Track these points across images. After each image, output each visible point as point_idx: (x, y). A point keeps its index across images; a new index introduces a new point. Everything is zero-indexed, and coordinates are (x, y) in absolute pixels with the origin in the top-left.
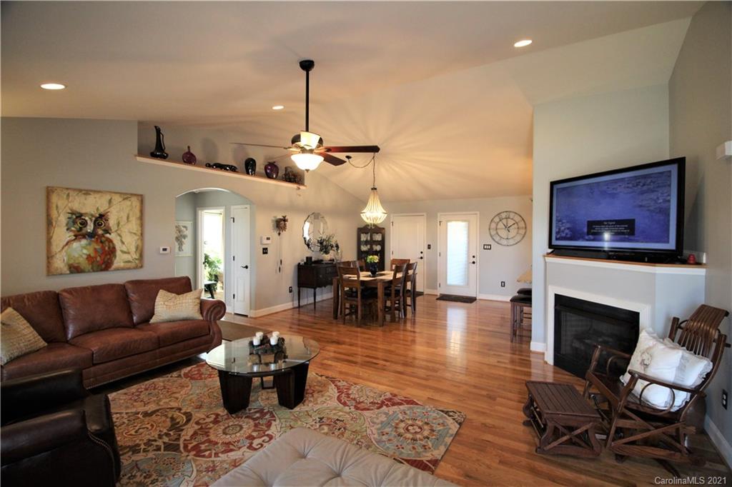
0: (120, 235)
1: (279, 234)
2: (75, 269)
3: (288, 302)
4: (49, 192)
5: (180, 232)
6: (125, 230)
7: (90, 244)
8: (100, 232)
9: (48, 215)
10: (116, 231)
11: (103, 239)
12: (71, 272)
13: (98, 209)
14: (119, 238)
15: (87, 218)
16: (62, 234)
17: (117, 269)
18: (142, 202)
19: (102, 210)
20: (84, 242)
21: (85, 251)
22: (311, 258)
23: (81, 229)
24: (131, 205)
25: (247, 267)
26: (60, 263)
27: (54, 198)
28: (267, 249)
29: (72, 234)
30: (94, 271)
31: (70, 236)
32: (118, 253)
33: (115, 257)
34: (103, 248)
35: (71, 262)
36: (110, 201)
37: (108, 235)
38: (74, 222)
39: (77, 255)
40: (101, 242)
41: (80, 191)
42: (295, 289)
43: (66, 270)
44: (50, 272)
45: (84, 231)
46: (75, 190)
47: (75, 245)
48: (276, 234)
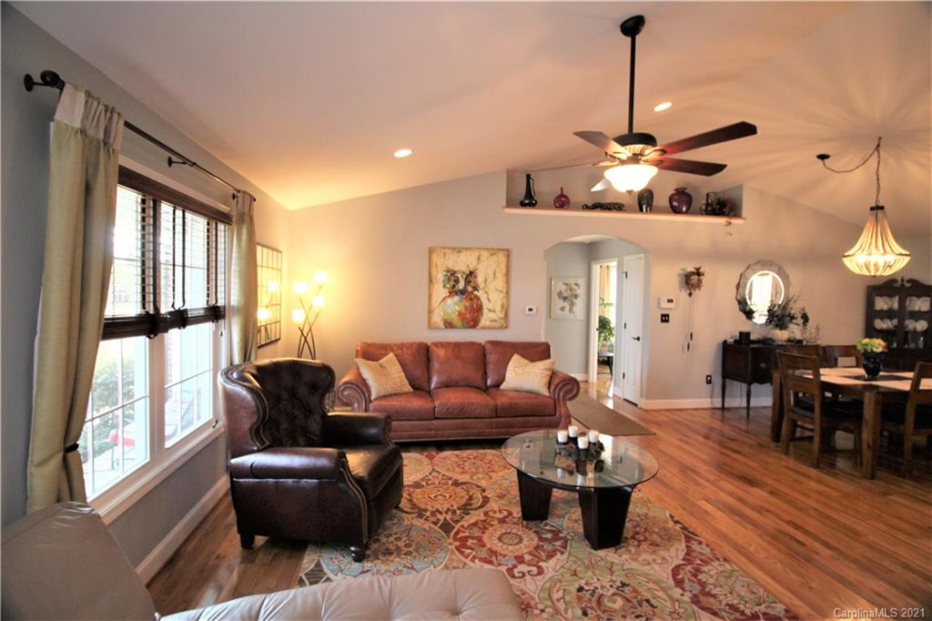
0: (486, 293)
1: (690, 295)
2: (449, 325)
3: (705, 397)
4: (431, 251)
5: (571, 290)
6: (491, 288)
7: (461, 301)
8: (470, 289)
9: (430, 274)
10: (483, 288)
11: (472, 296)
12: (446, 327)
13: (468, 266)
14: (485, 295)
15: (459, 276)
16: (440, 291)
17: (484, 328)
18: (508, 257)
19: (471, 268)
20: (456, 298)
21: (457, 308)
22: (748, 334)
23: (454, 286)
24: (498, 261)
25: (638, 339)
26: (438, 318)
27: (435, 257)
28: (668, 316)
29: (447, 291)
30: (464, 328)
31: (445, 292)
32: (485, 311)
33: (482, 314)
34: (472, 305)
35: (446, 317)
36: (479, 258)
37: (476, 293)
38: (449, 280)
39: (450, 311)
40: (471, 299)
41: (454, 249)
42: (717, 380)
43: (442, 325)
44: (431, 326)
45: (456, 288)
46: (450, 248)
47: (449, 301)
48: (684, 294)
